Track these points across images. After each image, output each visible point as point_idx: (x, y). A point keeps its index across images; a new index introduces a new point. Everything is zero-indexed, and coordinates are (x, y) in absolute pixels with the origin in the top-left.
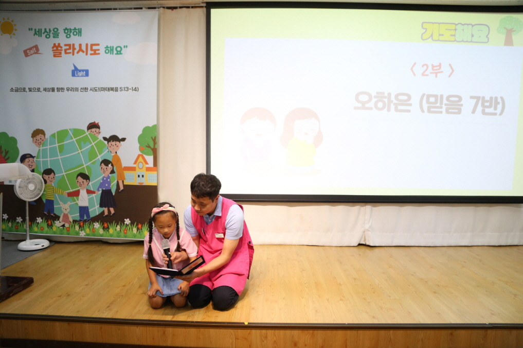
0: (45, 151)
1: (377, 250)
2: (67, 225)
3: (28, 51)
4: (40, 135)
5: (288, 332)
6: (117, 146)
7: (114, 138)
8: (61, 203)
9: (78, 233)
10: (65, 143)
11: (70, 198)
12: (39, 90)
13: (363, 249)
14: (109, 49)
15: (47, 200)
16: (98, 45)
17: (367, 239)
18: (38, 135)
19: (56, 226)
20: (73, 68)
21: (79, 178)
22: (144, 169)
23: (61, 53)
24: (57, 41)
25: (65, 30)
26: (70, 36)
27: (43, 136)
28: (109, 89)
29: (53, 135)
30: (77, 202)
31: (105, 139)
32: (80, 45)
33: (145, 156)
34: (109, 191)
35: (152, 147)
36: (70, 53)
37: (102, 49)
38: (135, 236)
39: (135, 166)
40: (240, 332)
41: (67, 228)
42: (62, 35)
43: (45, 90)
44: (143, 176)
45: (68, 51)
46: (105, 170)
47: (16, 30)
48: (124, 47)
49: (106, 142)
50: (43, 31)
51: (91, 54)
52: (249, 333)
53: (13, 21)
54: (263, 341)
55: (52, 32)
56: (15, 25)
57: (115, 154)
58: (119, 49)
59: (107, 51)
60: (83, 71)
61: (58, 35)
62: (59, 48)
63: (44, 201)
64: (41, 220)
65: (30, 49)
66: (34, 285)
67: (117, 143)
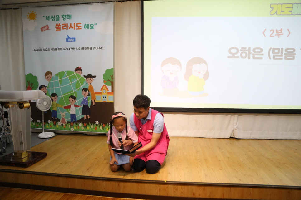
0: (52, 83)
1: (241, 141)
2: (64, 125)
3: (43, 29)
4: (50, 75)
5: (190, 187)
6: (91, 80)
7: (90, 76)
8: (61, 112)
9: (70, 129)
10: (63, 79)
11: (65, 109)
12: (49, 50)
13: (233, 140)
14: (87, 26)
15: (53, 110)
16: (80, 24)
17: (235, 134)
18: (49, 74)
19: (58, 125)
20: (67, 37)
21: (71, 98)
22: (107, 93)
23: (60, 29)
24: (58, 22)
25: (62, 16)
26: (65, 19)
27: (51, 75)
28: (86, 48)
29: (56, 75)
30: (69, 111)
31: (84, 76)
32: (71, 24)
33: (107, 86)
34: (87, 106)
35: (111, 81)
36: (65, 29)
37: (82, 26)
38: (101, 131)
39: (101, 91)
40: (162, 186)
41: (64, 126)
42: (61, 19)
43: (52, 49)
44: (106, 97)
45: (64, 28)
46: (85, 94)
47: (37, 17)
48: (95, 24)
49: (85, 78)
50: (51, 17)
51: (77, 29)
52: (167, 187)
53: (35, 12)
54: (175, 192)
55: (56, 17)
56: (36, 15)
57: (90, 84)
58: (92, 26)
59: (85, 27)
60: (72, 38)
61: (59, 19)
62: (59, 26)
63: (52, 111)
64: (50, 122)
65: (44, 27)
66: (48, 157)
67: (91, 78)
